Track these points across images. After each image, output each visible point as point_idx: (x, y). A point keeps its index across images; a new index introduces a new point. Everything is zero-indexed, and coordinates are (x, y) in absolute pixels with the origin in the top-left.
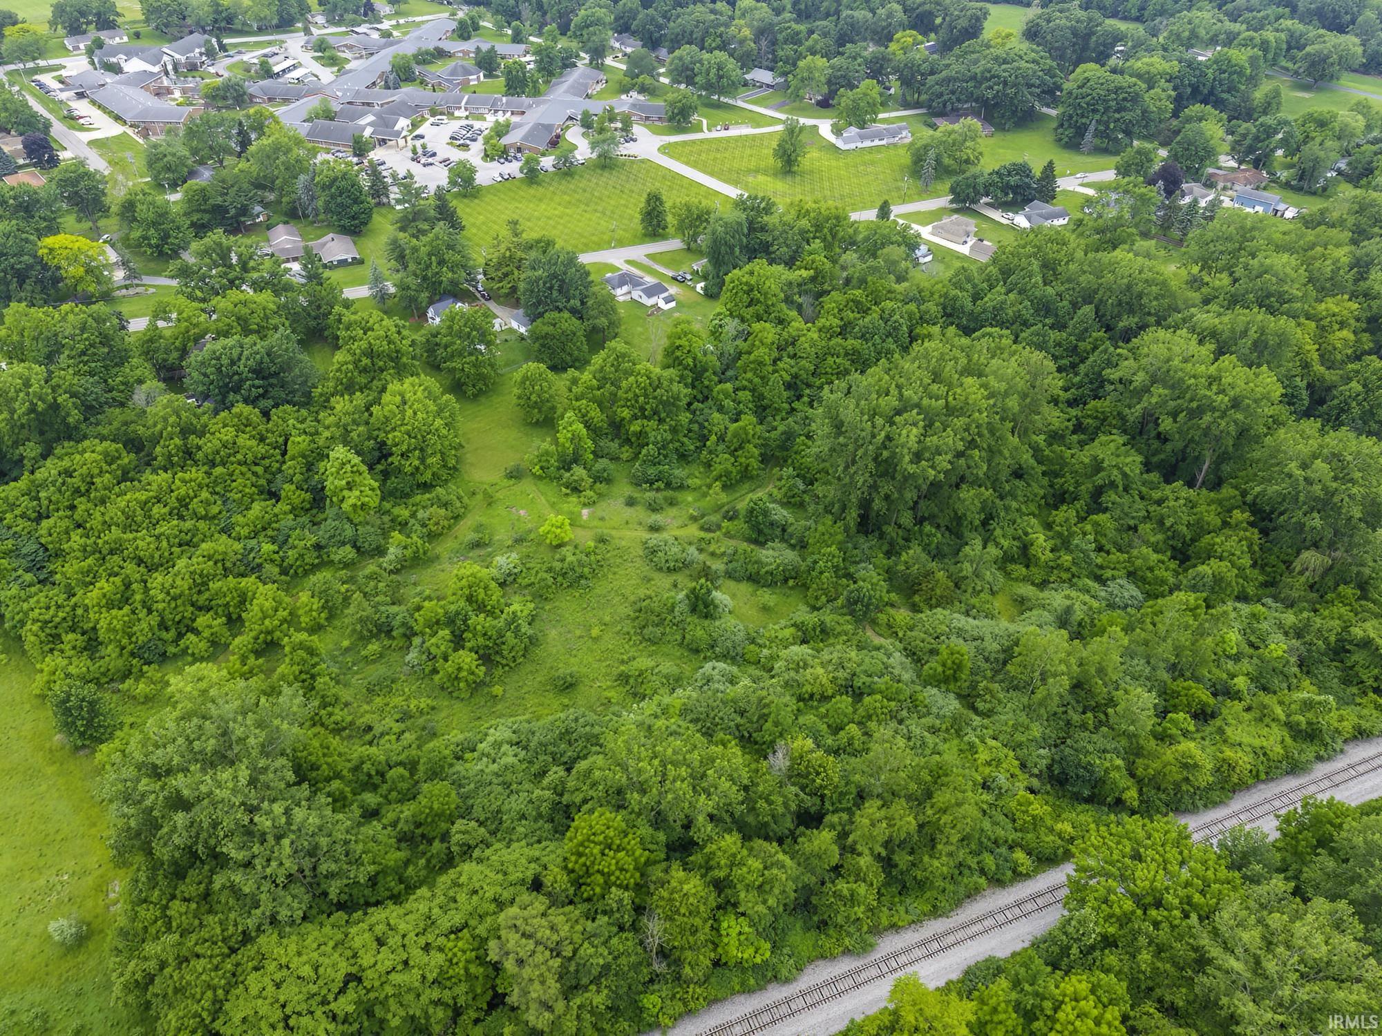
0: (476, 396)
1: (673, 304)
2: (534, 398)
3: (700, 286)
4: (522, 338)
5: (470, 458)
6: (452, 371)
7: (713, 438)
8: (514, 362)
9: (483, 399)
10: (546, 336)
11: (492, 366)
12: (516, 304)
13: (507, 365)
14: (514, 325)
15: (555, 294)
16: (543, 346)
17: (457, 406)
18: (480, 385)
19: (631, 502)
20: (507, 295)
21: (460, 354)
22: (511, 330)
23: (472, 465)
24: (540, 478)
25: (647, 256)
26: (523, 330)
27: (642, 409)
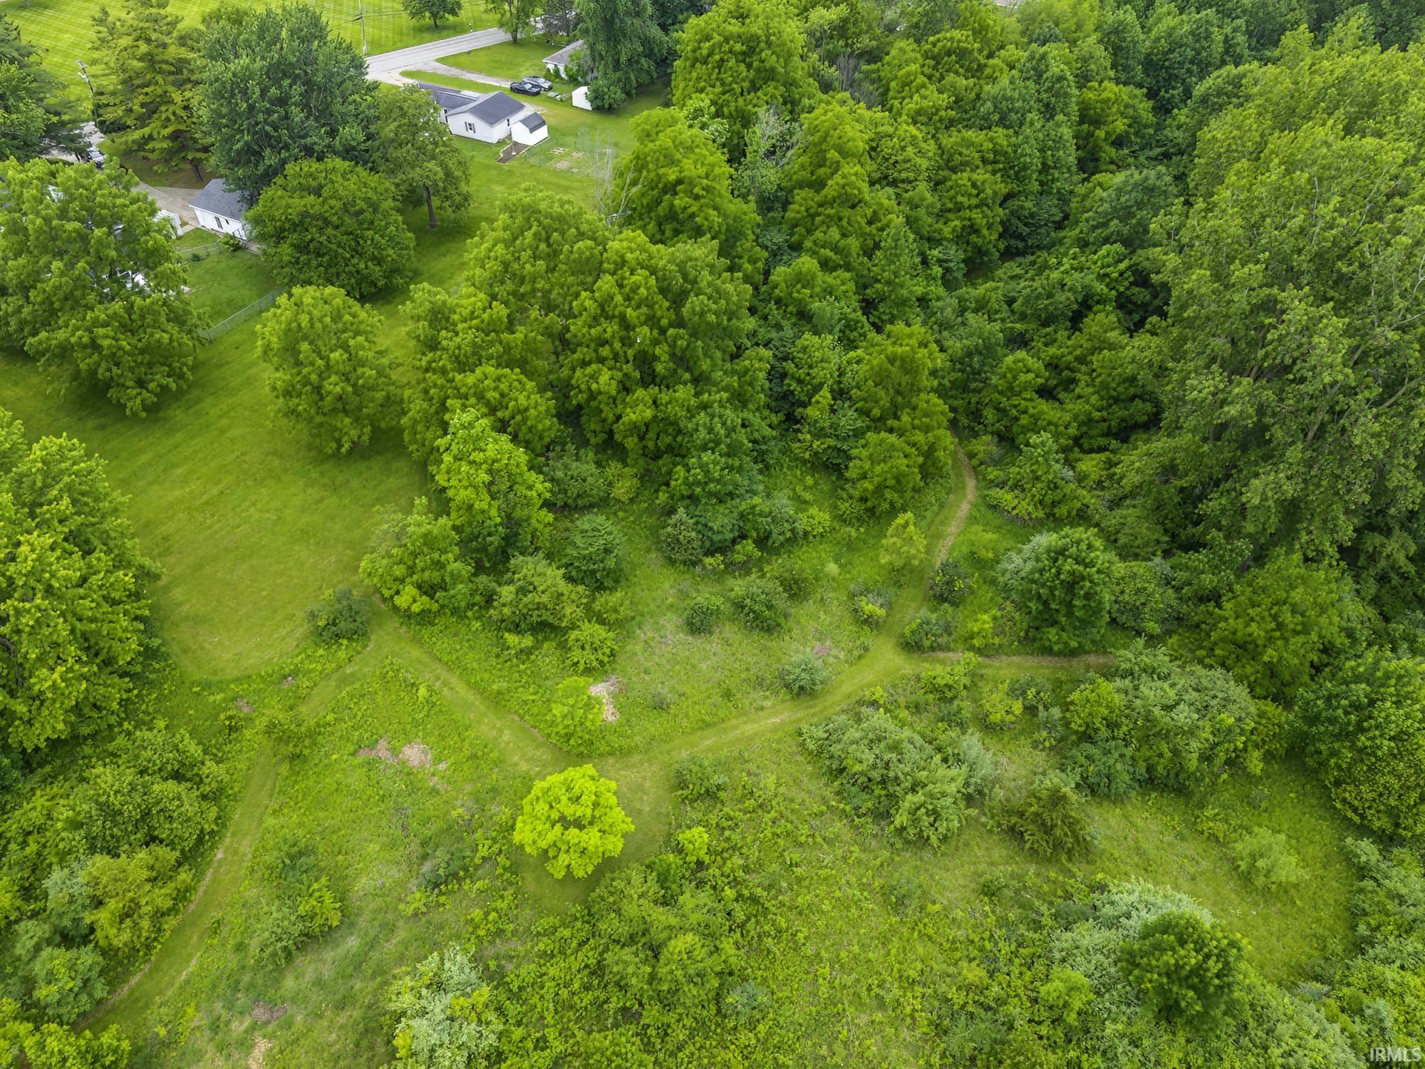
0: (154, 411)
1: (542, 133)
2: (334, 386)
3: (580, 97)
4: (235, 247)
5: (185, 600)
6: (65, 352)
7: (824, 396)
8: (233, 305)
9: (177, 414)
10: (299, 225)
11: (179, 318)
12: (199, 177)
13: (217, 314)
14: (207, 220)
15: (297, 115)
16: (302, 248)
17: (98, 464)
18: (160, 378)
19: (699, 623)
20: (169, 156)
21: (72, 300)
22: (201, 235)
23: (197, 620)
24: (425, 618)
25: (442, 60)
26: (235, 228)
27: (645, 361)
